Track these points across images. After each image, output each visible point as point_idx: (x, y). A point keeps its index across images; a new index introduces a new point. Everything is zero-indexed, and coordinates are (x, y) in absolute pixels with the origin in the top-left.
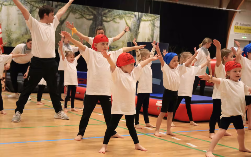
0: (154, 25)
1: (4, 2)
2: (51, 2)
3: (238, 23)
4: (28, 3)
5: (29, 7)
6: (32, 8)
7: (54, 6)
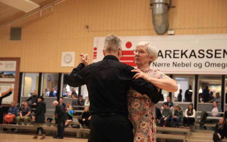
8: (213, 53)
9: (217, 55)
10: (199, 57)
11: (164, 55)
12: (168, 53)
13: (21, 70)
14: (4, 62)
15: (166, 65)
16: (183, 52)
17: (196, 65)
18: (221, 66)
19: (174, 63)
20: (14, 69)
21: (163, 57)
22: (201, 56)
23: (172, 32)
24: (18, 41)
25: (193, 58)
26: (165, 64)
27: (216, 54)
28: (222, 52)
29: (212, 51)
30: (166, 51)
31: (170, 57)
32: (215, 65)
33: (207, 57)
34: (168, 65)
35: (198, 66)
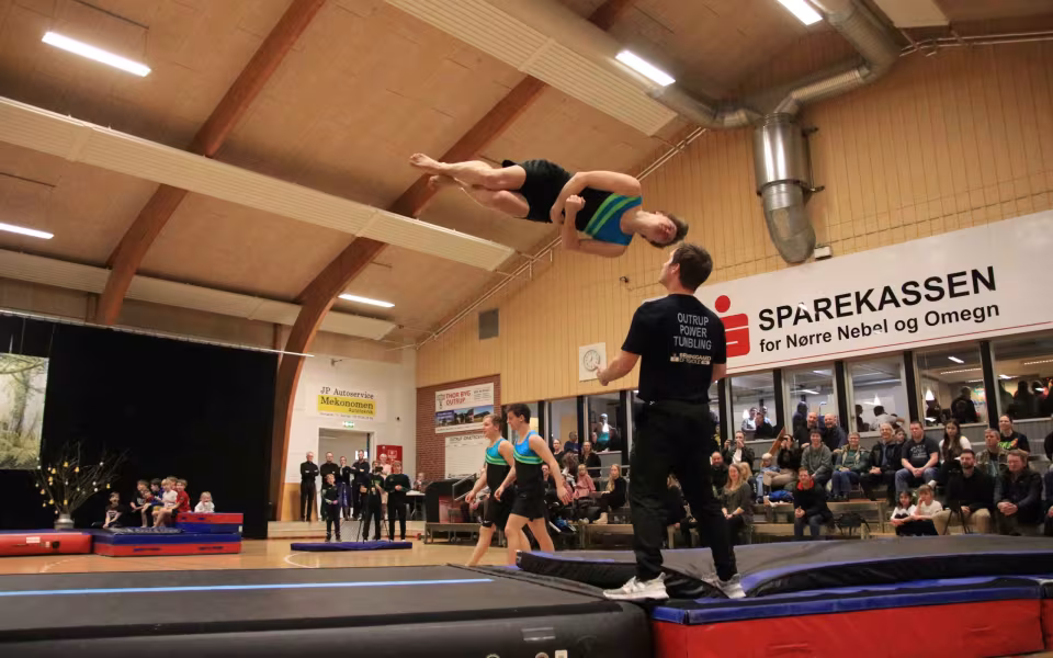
0: (27, 386)
3: (328, 390)
8: (945, 285)
9: (957, 290)
10: (905, 301)
11: (812, 314)
12: (822, 305)
13: (504, 401)
14: (472, 389)
15: (821, 338)
16: (861, 297)
17: (900, 325)
18: (972, 315)
19: (840, 329)
20: (491, 402)
21: (810, 321)
22: (912, 298)
23: (825, 251)
24: (494, 339)
25: (889, 307)
26: (818, 336)
27: (952, 285)
28: (969, 278)
29: (939, 280)
30: (816, 302)
31: (830, 316)
32: (953, 316)
33: (928, 297)
34: (827, 337)
35: (907, 328)
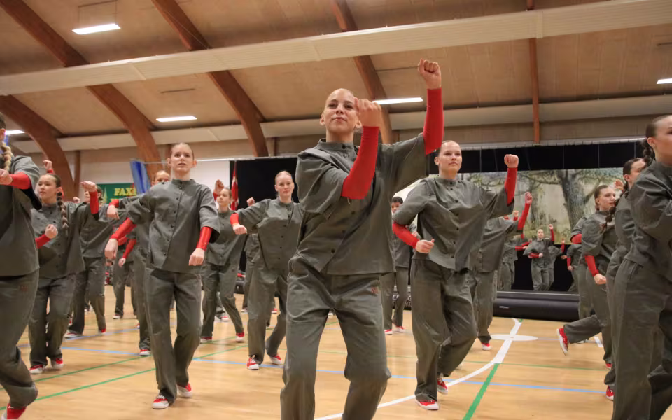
1: (490, 182)
2: (564, 171)
4: (527, 177)
5: (528, 183)
6: (533, 184)
7: (569, 177)
